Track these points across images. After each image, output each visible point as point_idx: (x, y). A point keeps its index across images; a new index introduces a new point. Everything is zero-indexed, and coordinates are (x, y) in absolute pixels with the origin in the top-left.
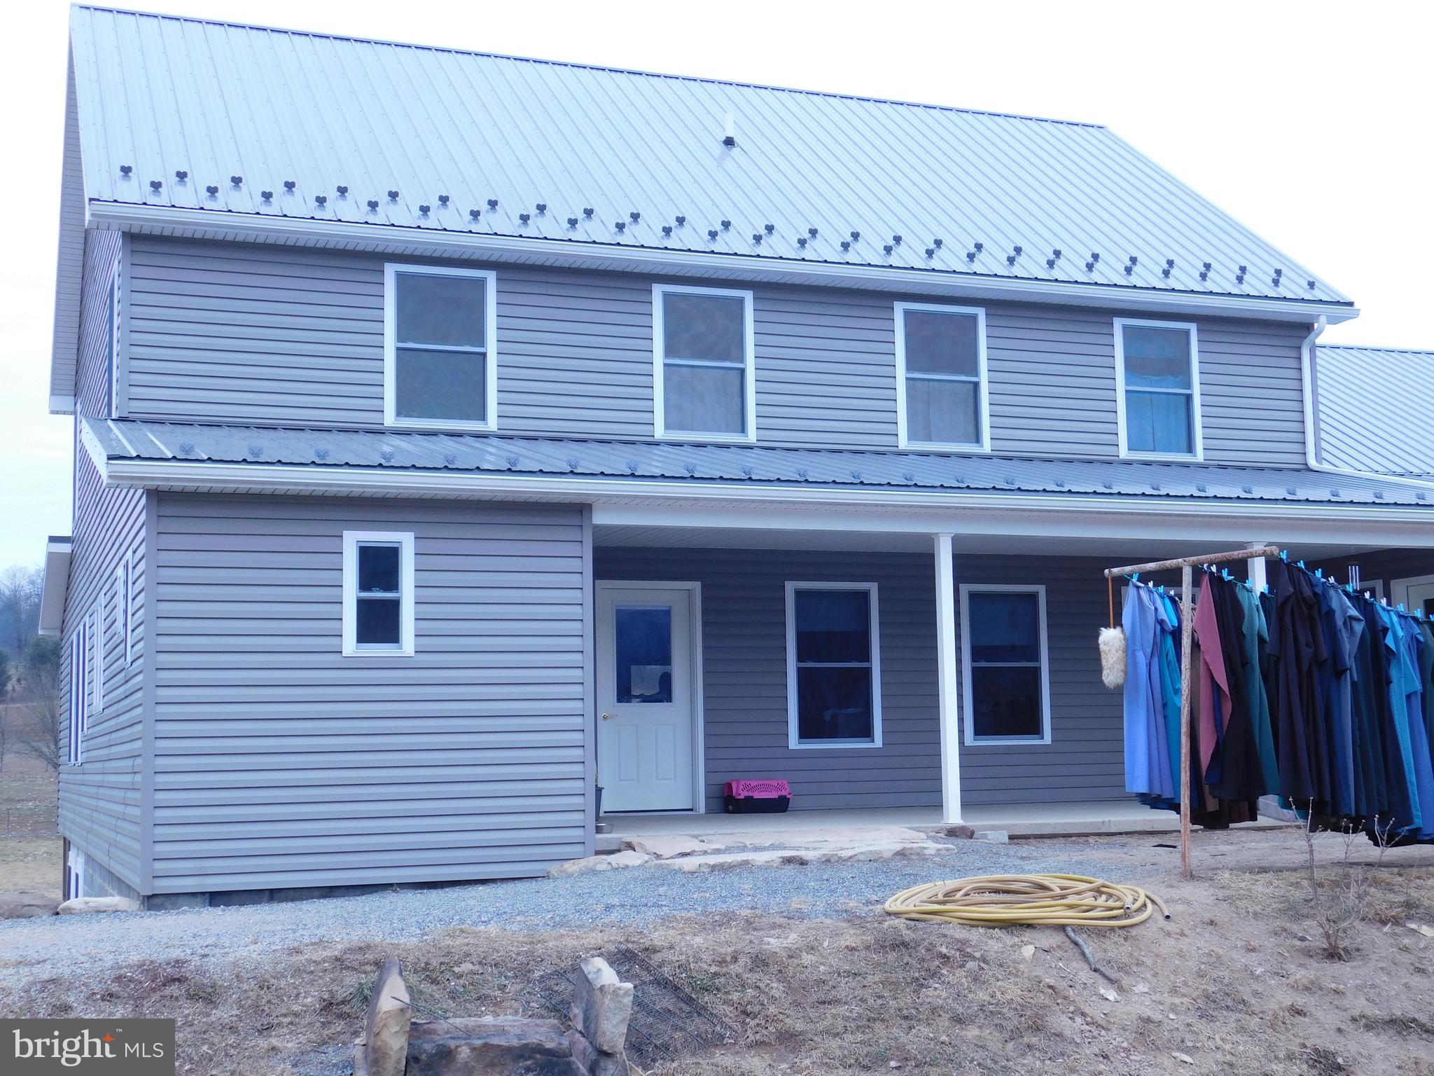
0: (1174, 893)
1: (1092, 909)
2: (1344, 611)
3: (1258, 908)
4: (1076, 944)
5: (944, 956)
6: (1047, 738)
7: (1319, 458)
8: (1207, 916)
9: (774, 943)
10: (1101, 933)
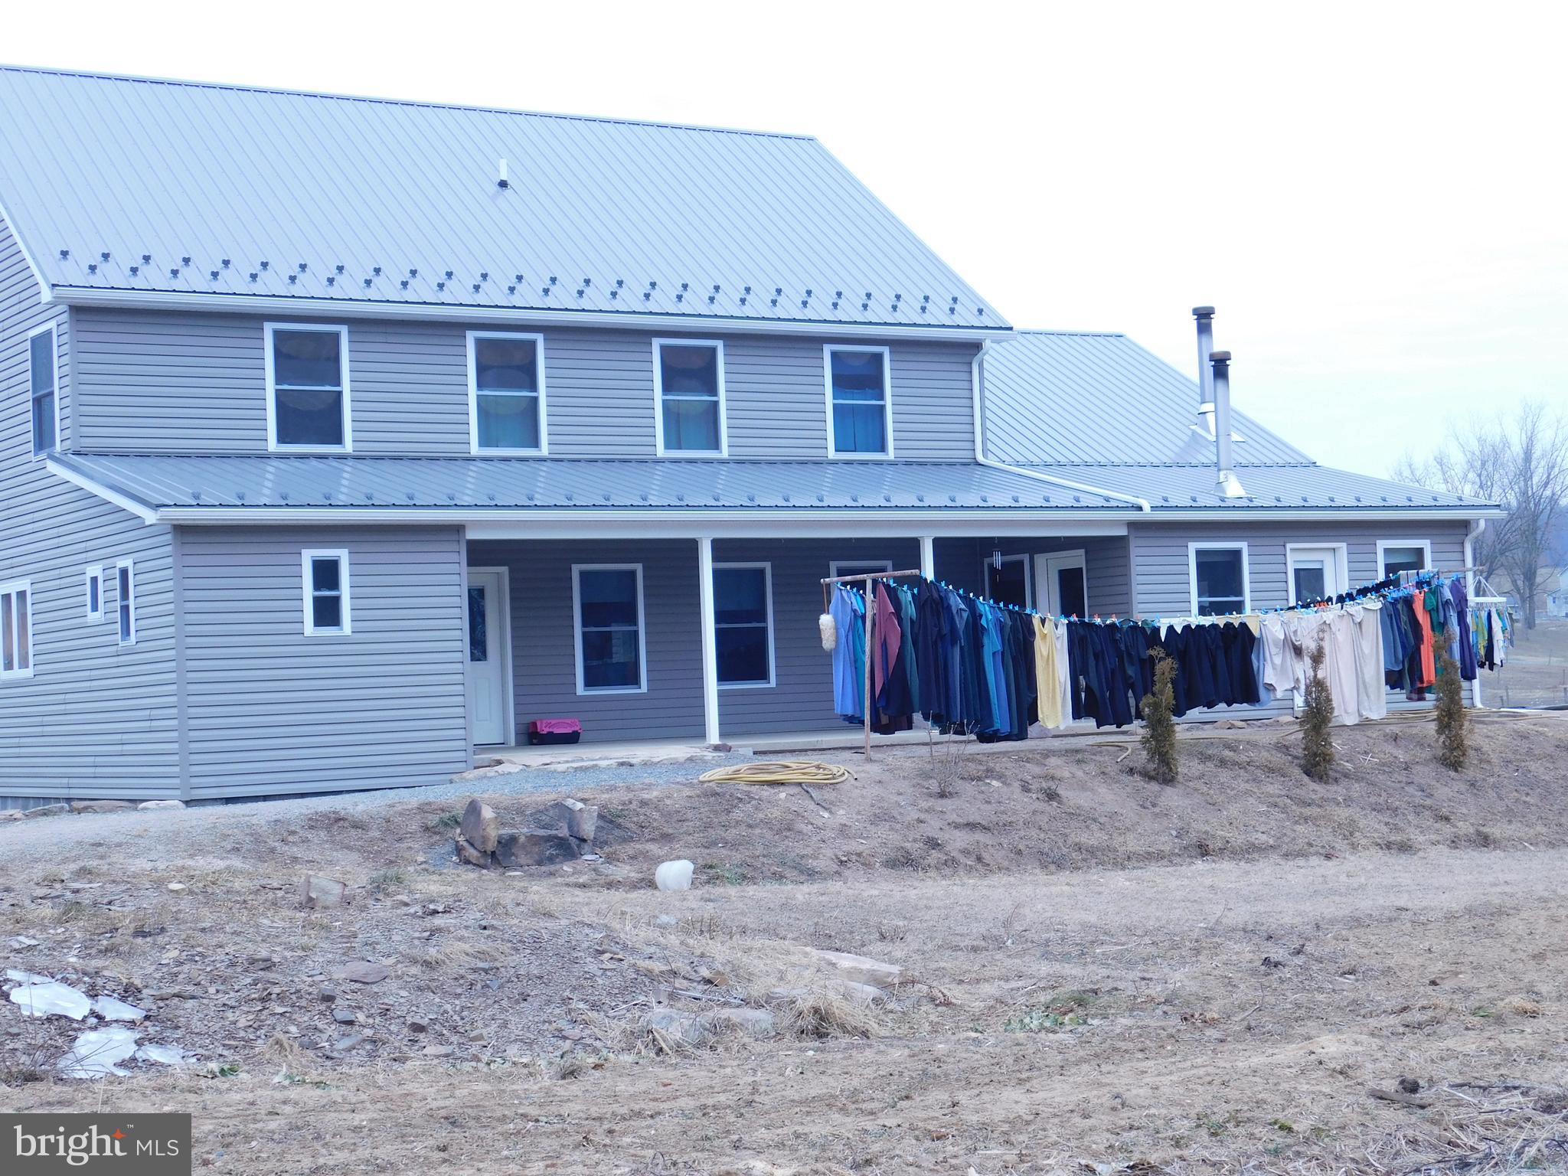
0: (860, 769)
1: (816, 774)
2: (957, 606)
3: (906, 775)
4: (807, 792)
5: (739, 798)
6: (773, 682)
7: (985, 456)
8: (878, 779)
9: (646, 796)
10: (819, 787)
